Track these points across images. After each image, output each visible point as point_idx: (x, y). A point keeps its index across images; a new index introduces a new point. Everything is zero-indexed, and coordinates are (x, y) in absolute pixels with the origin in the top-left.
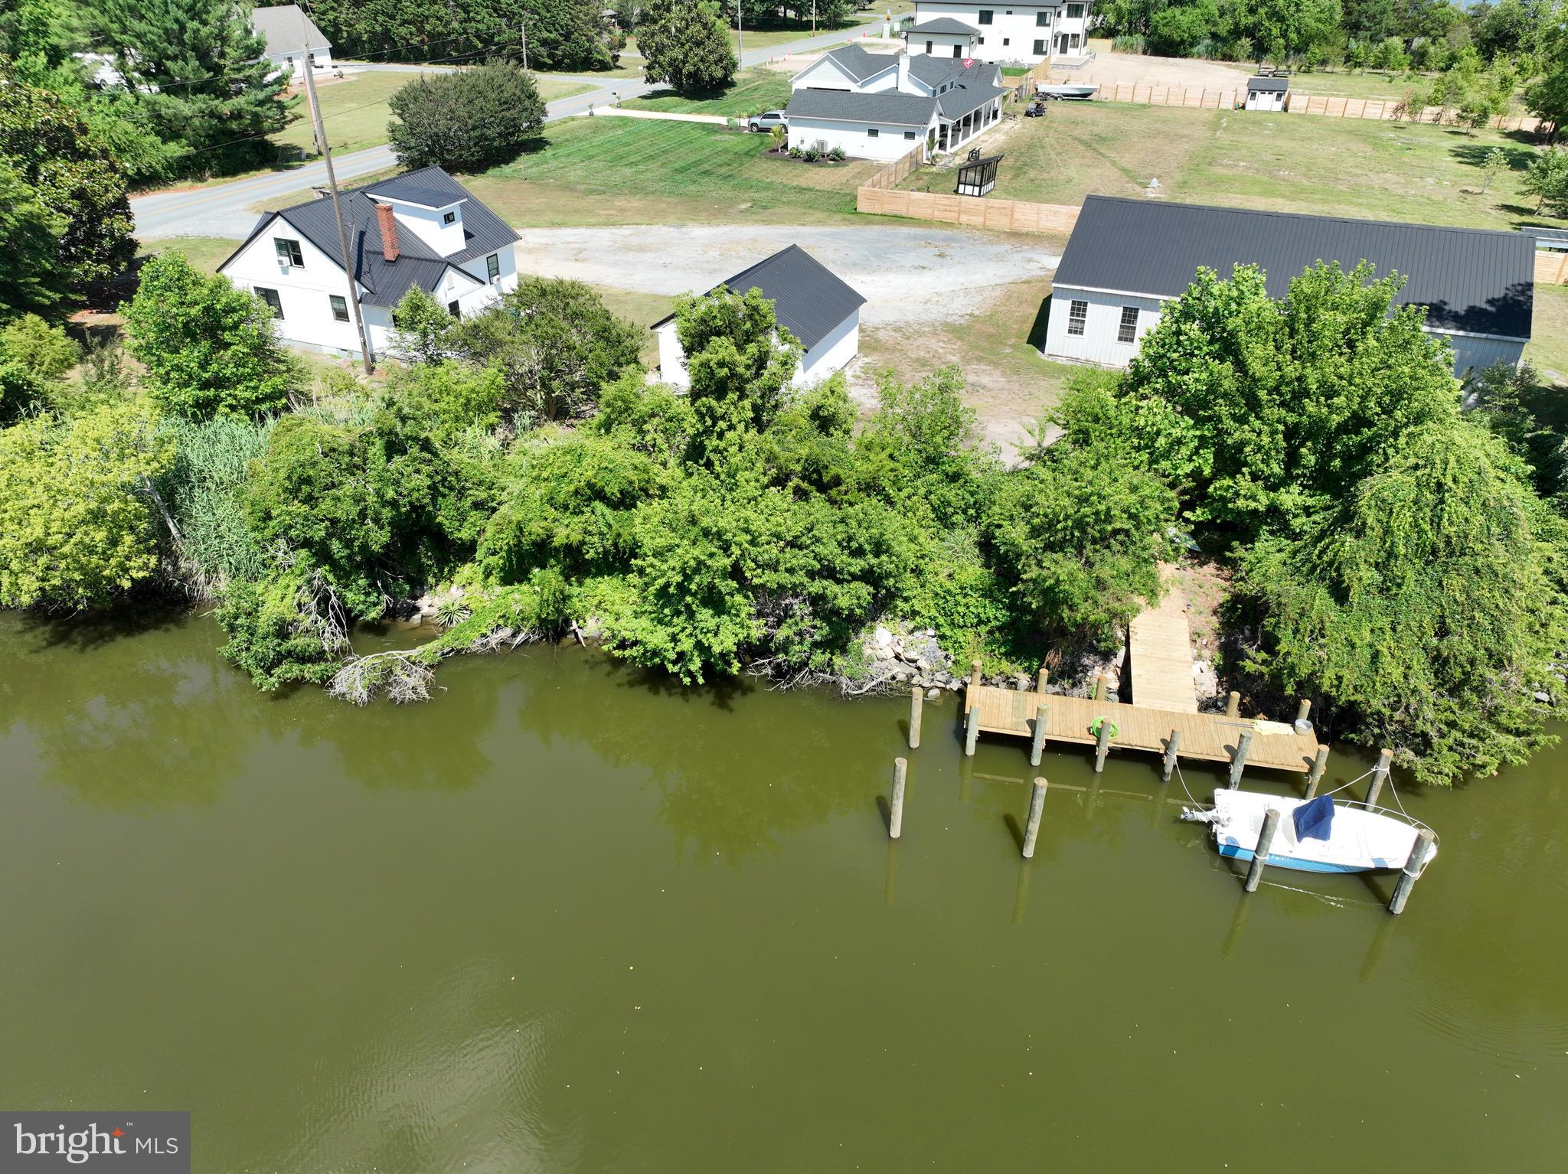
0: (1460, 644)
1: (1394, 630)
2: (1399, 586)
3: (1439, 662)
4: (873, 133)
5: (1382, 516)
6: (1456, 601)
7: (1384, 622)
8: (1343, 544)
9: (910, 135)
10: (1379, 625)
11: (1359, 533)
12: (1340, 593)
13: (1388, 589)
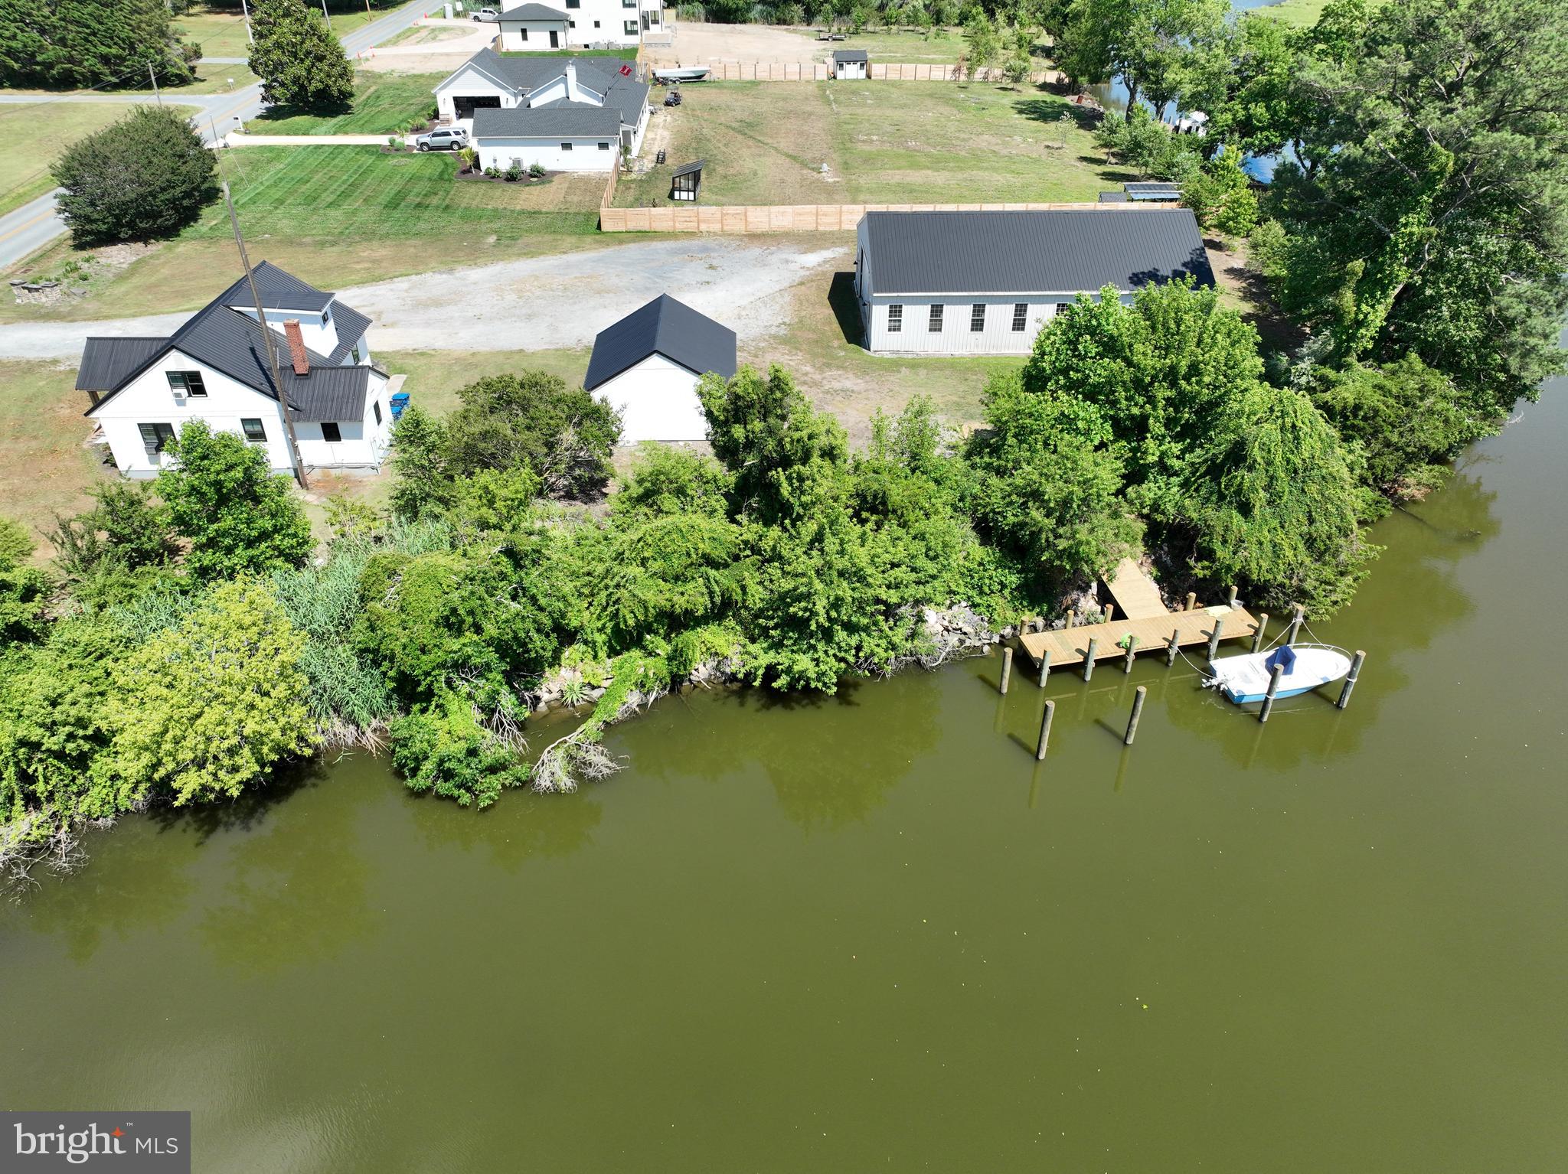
0: (1322, 527)
1: (1283, 527)
2: (1280, 497)
3: (1310, 542)
4: (567, 146)
5: (1264, 454)
6: (1316, 500)
7: (1275, 523)
8: (1243, 478)
9: (603, 146)
10: (1273, 525)
11: (1251, 469)
12: (1245, 509)
13: (1274, 501)
